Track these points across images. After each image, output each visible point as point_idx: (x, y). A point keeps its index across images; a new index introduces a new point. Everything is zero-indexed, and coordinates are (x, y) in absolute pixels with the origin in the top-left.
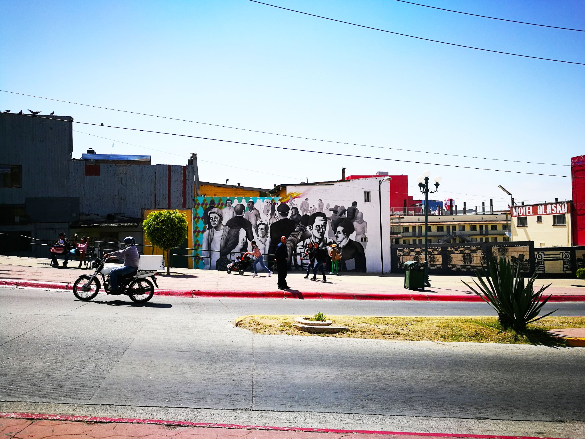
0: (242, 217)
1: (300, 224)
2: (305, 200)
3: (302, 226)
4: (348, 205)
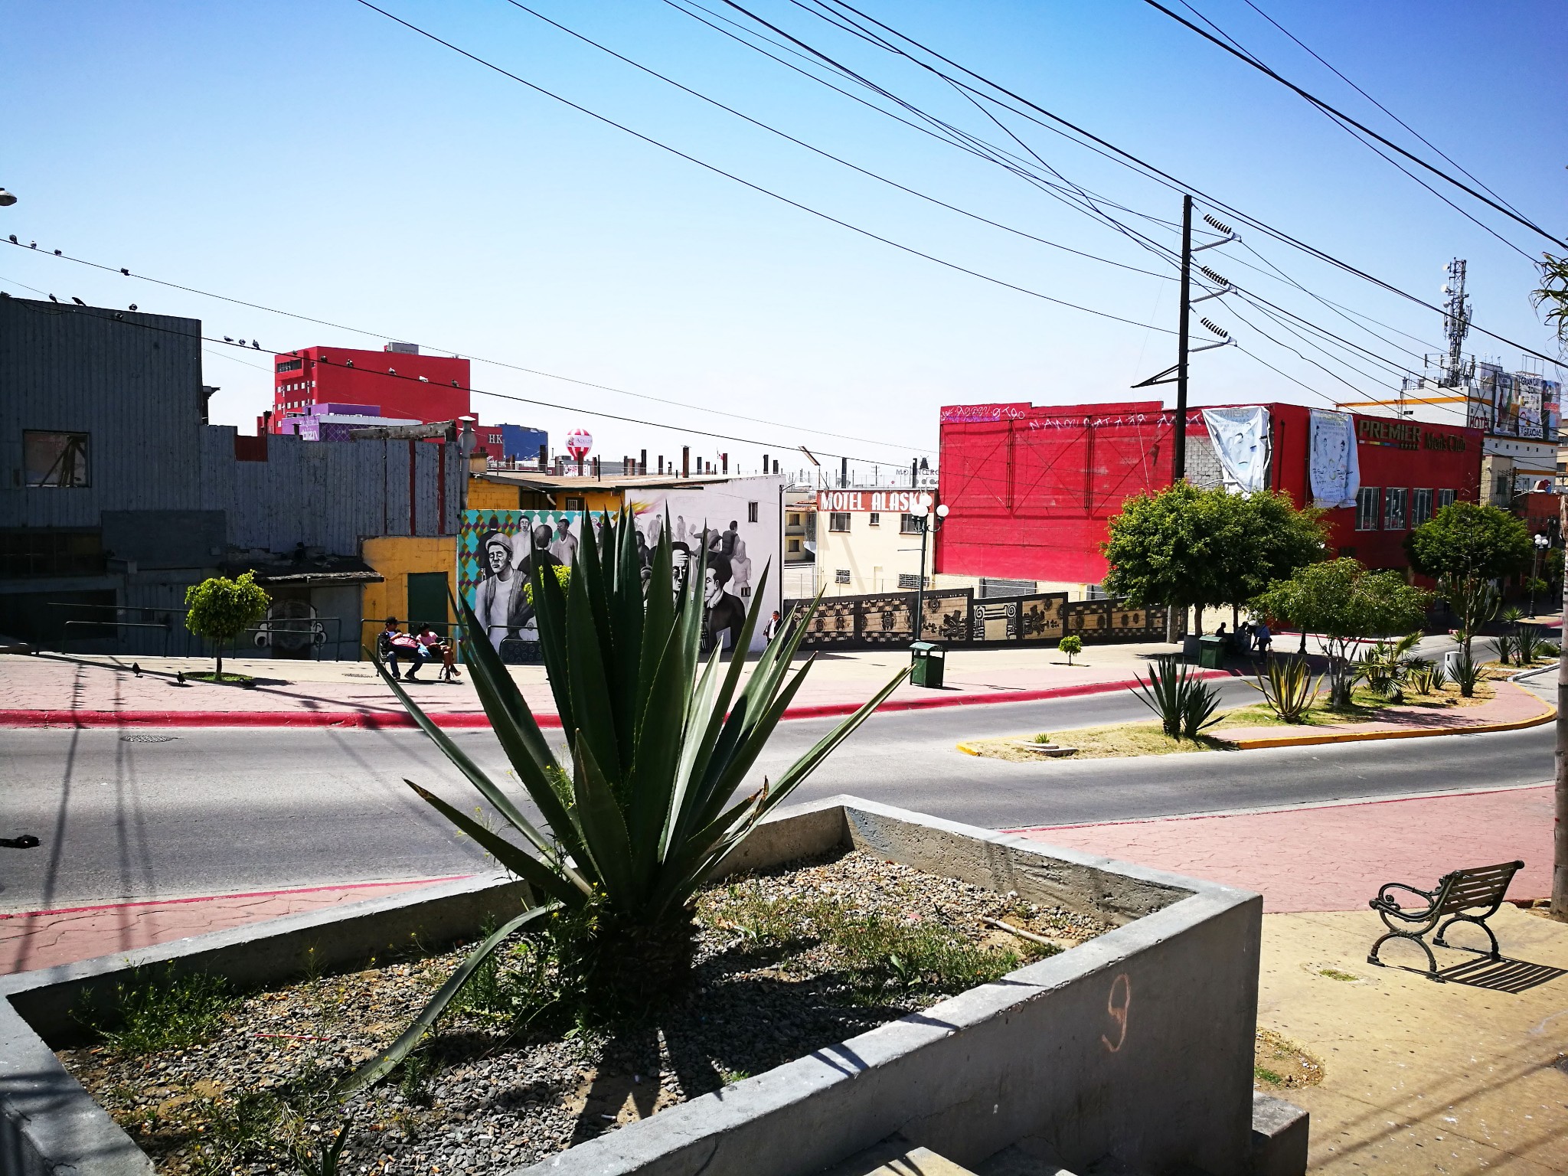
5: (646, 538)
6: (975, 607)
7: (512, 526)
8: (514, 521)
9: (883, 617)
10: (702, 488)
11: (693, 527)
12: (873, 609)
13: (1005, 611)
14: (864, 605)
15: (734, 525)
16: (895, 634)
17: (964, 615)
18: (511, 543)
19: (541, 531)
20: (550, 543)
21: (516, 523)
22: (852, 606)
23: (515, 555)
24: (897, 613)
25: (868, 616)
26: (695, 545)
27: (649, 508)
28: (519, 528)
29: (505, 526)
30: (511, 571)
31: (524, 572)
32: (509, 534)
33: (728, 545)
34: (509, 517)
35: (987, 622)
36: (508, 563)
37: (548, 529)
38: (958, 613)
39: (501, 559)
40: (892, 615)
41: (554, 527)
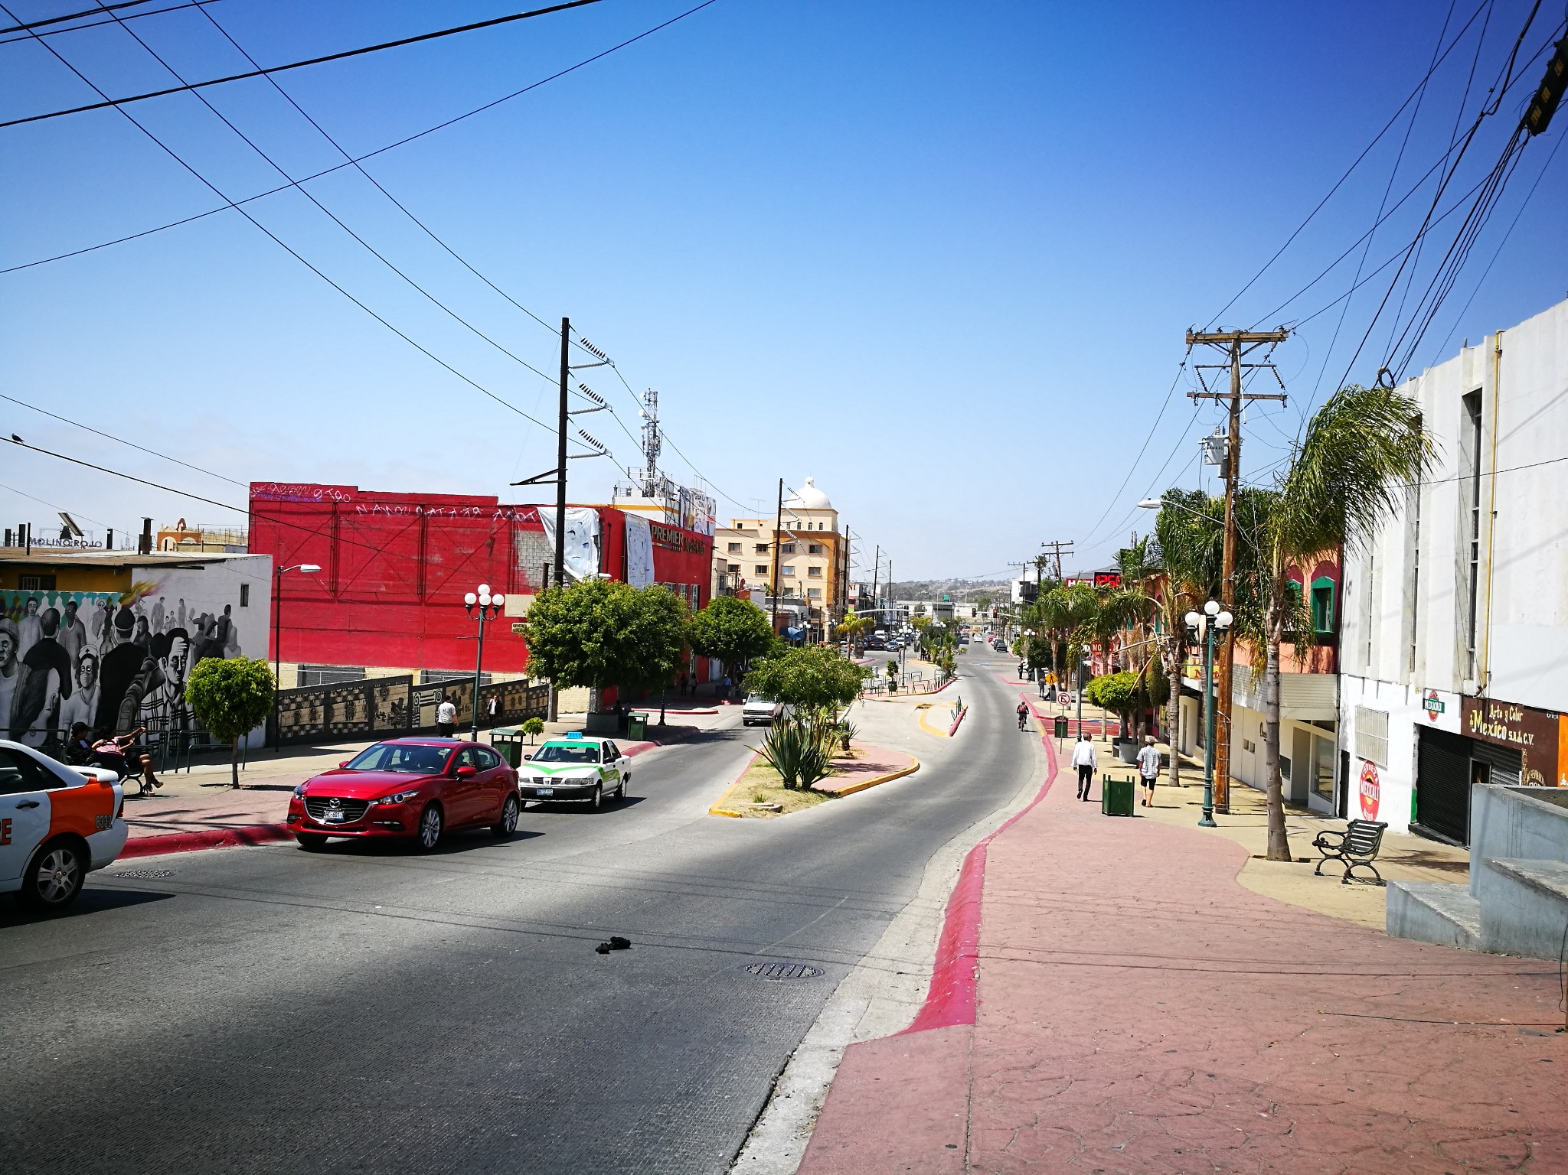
0: (54, 640)
1: (150, 656)
2: (158, 601)
3: (151, 659)
4: (218, 613)
5: (150, 624)
6: (414, 694)
7: (20, 610)
8: (21, 603)
9: (346, 707)
10: (203, 568)
11: (193, 612)
12: (339, 699)
13: (434, 697)
14: (332, 695)
15: (228, 609)
16: (355, 725)
17: (406, 702)
18: (18, 631)
19: (49, 616)
20: (57, 630)
21: (24, 606)
22: (322, 696)
23: (21, 645)
24: (356, 702)
25: (335, 706)
26: (193, 631)
27: (153, 589)
28: (26, 612)
29: (13, 609)
30: (16, 665)
31: (30, 666)
32: (16, 620)
33: (222, 631)
34: (17, 599)
35: (422, 708)
36: (13, 655)
37: (56, 612)
38: (401, 700)
39: (6, 649)
40: (353, 704)
41: (62, 611)
